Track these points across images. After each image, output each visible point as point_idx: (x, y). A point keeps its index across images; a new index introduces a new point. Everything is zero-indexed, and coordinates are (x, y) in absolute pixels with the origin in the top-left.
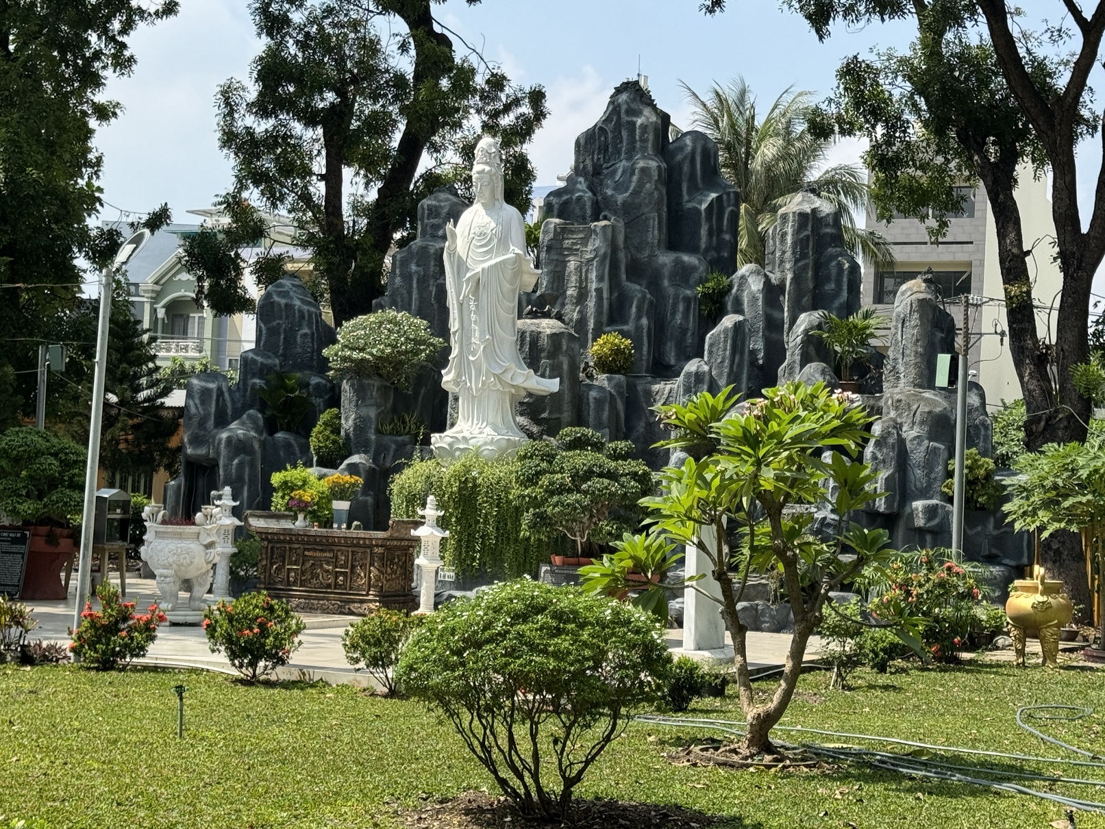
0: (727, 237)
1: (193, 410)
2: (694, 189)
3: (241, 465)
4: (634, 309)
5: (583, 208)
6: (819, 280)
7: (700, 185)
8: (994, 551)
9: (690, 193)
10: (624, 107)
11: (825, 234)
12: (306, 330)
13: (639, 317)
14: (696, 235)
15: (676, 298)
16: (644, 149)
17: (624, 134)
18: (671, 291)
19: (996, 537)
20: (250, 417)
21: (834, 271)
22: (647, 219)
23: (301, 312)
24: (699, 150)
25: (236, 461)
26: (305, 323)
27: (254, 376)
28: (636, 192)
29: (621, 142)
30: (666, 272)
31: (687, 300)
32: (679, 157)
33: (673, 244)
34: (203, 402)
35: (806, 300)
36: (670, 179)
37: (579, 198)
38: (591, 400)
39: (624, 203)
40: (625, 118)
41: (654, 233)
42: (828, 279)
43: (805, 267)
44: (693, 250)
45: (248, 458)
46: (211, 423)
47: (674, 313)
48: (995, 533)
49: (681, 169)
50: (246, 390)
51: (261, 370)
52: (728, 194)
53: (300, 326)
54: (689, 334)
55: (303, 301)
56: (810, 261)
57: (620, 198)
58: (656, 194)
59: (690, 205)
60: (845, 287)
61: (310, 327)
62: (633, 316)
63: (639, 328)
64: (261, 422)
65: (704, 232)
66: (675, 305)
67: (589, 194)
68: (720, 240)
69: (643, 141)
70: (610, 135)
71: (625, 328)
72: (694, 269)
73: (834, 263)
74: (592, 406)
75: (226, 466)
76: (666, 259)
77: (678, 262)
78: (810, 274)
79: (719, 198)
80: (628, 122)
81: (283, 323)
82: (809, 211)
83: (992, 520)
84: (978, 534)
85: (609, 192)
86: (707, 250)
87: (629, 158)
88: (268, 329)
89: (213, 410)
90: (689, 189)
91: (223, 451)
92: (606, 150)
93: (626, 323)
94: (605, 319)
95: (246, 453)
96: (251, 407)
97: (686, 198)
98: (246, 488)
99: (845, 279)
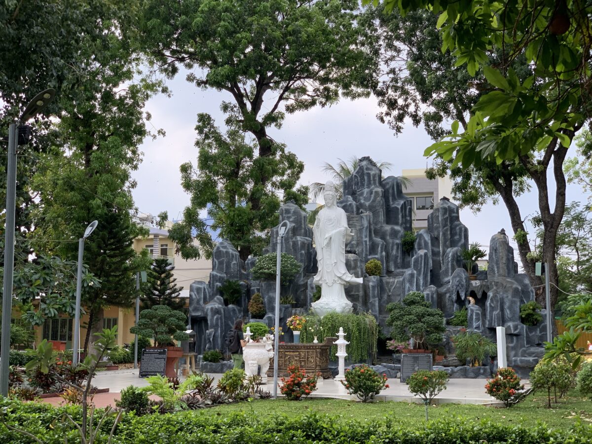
0: (408, 218)
1: (194, 296)
2: (394, 199)
3: (217, 319)
4: (379, 249)
5: (352, 208)
6: (452, 235)
7: (396, 198)
8: (540, 342)
9: (393, 201)
10: (365, 167)
11: (454, 216)
12: (234, 262)
13: (382, 252)
14: (397, 218)
15: (393, 243)
16: (375, 184)
17: (366, 178)
18: (391, 241)
19: (540, 337)
20: (218, 299)
21: (458, 231)
22: (379, 212)
23: (232, 254)
24: (395, 184)
25: (215, 317)
26: (234, 259)
27: (217, 281)
28: (374, 201)
29: (364, 181)
30: (388, 233)
31: (397, 244)
32: (388, 187)
33: (388, 222)
34: (198, 293)
35: (448, 243)
36: (385, 195)
37: (350, 204)
38: (370, 287)
39: (369, 206)
40: (366, 171)
41: (382, 218)
42: (456, 234)
43: (446, 230)
44: (397, 224)
45: (220, 316)
46: (202, 302)
47: (392, 250)
48: (540, 335)
49: (388, 191)
50: (214, 288)
51: (220, 279)
52: (408, 201)
53: (232, 260)
54: (399, 258)
55: (233, 250)
56: (448, 227)
57: (367, 204)
58: (381, 202)
59: (393, 206)
60: (463, 237)
61: (236, 261)
62: (379, 251)
63: (382, 256)
64: (223, 301)
65: (400, 216)
66: (393, 247)
67: (354, 202)
68: (406, 220)
69: (374, 180)
70: (359, 178)
71: (376, 256)
72: (399, 231)
73: (458, 228)
74: (371, 289)
75: (212, 319)
76: (388, 228)
77: (392, 229)
78: (449, 233)
79: (405, 203)
80: (367, 173)
81: (225, 259)
82: (447, 207)
83: (538, 329)
84: (533, 335)
85: (362, 201)
86: (402, 224)
87: (368, 187)
88: (219, 262)
89: (202, 296)
90: (392, 199)
91: (209, 313)
92: (358, 184)
93: (376, 254)
94: (368, 253)
95: (219, 314)
96: (216, 295)
97: (391, 203)
98: (219, 329)
99: (463, 234)
